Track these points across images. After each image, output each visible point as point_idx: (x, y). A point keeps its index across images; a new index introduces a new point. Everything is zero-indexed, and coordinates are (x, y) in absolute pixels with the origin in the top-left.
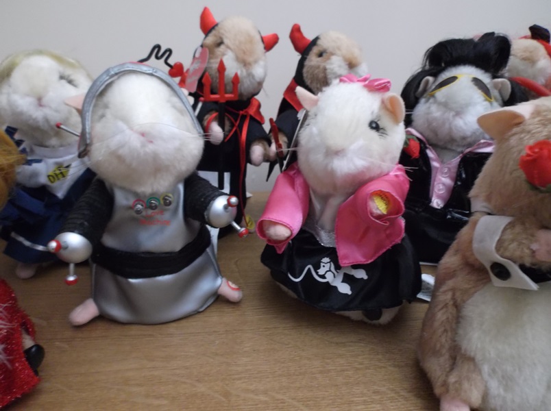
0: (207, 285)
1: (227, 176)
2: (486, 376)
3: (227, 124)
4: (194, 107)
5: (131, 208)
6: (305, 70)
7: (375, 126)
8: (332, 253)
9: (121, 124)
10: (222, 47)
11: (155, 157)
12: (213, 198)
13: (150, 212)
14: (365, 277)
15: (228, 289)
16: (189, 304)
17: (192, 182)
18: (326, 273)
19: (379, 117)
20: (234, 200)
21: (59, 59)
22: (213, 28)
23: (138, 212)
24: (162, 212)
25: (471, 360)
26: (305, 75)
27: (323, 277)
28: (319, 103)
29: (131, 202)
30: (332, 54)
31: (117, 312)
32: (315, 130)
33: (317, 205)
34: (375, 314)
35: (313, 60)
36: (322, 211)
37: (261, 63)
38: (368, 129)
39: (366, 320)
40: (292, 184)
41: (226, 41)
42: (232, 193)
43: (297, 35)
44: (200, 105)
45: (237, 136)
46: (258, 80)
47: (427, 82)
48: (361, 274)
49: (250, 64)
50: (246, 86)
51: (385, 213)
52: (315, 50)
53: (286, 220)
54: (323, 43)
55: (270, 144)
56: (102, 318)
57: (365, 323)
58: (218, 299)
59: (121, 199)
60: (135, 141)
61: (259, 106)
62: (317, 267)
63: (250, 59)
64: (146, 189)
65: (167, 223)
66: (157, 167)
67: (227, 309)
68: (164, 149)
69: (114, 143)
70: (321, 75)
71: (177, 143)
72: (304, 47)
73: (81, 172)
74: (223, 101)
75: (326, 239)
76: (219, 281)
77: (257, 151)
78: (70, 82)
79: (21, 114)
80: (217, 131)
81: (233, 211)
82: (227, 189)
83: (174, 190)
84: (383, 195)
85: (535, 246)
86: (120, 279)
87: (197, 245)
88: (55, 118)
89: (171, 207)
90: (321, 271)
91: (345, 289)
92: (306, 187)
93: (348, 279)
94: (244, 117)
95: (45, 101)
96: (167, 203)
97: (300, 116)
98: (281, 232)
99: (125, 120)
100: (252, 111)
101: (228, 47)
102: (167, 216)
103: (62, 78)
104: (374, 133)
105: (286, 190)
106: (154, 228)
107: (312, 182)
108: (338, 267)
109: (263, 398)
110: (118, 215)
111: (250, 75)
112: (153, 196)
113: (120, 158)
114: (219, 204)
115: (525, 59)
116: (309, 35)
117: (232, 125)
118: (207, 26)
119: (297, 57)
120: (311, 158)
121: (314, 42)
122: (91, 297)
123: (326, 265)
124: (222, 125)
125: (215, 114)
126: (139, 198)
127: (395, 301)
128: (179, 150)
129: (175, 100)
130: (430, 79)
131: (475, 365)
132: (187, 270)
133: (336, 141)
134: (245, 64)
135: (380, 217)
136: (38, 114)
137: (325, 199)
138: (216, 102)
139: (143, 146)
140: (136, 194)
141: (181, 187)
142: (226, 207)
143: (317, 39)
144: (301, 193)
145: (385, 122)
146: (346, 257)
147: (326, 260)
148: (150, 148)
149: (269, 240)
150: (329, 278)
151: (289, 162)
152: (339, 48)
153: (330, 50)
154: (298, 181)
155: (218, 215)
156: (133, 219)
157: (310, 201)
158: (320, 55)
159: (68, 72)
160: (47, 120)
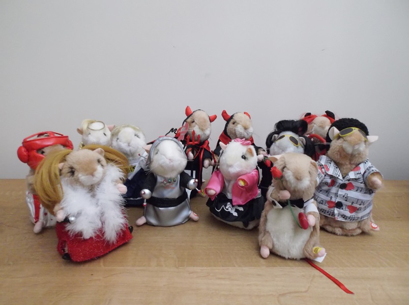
0: (186, 213)
1: (194, 172)
2: (272, 237)
3: (195, 152)
4: (184, 148)
5: (163, 182)
6: (227, 129)
7: (244, 157)
8: (231, 201)
9: (163, 156)
10: (194, 123)
11: (173, 166)
12: (190, 180)
13: (168, 184)
14: (243, 210)
15: (194, 216)
16: (179, 220)
17: (182, 174)
18: (229, 208)
19: (246, 154)
20: (197, 180)
21: (134, 129)
22: (191, 115)
23: (165, 184)
24: (172, 184)
25: (268, 232)
26: (227, 131)
27: (228, 209)
28: (227, 149)
29: (162, 181)
30: (238, 124)
31: (153, 221)
32: (224, 158)
33: (227, 184)
34: (246, 224)
35: (231, 125)
36: (228, 186)
37: (209, 129)
38: (241, 158)
39: (245, 228)
40: (218, 176)
41: (195, 121)
42: (196, 178)
43: (224, 114)
44: (186, 147)
45: (199, 156)
46: (207, 135)
47: (275, 136)
48: (241, 209)
49: (204, 130)
50: (203, 138)
51: (244, 185)
52: (232, 121)
53: (214, 188)
54: (236, 118)
55: (212, 160)
56: (147, 224)
57: (244, 229)
58: (189, 219)
59: (159, 179)
60: (168, 162)
61: (208, 143)
62: (226, 206)
63: (204, 128)
64: (168, 176)
65: (174, 188)
66: (172, 169)
67: (193, 223)
68: (176, 164)
69: (161, 162)
70: (234, 132)
71: (179, 162)
72: (228, 119)
73: (139, 170)
74: (194, 144)
75: (229, 196)
76: (190, 212)
77: (206, 162)
78: (138, 136)
79: (123, 149)
80: (191, 155)
81: (196, 184)
82: (194, 177)
83: (177, 177)
84: (243, 180)
85: (279, 195)
86: (156, 207)
87: (183, 197)
88: (133, 150)
89: (175, 183)
90: (227, 207)
91: (235, 214)
92: (223, 178)
93: (237, 211)
94: (202, 149)
95: (130, 145)
96: (175, 181)
97: (221, 152)
98: (212, 192)
99: (164, 155)
100: (205, 146)
101: (196, 124)
102: (174, 186)
103: (135, 135)
104: (243, 160)
105: (215, 178)
106: (169, 190)
107: (224, 176)
108: (233, 206)
109: (204, 248)
110: (158, 185)
111: (204, 134)
112: (170, 179)
113: (162, 166)
114: (192, 182)
115: (320, 126)
116: (230, 114)
117: (197, 152)
118: (189, 114)
119: (225, 122)
120: (223, 167)
121: (232, 117)
122: (143, 215)
123: (229, 205)
124: (193, 153)
125: (191, 149)
126: (165, 179)
127: (253, 219)
128: (180, 164)
129: (179, 147)
130: (276, 135)
131: (270, 234)
132: (179, 206)
133: (229, 162)
134: (202, 130)
135: (242, 187)
136: (127, 149)
137: (229, 181)
138: (192, 145)
139: (170, 163)
140: (165, 178)
141: (179, 176)
142: (194, 183)
143: (232, 116)
144: (221, 179)
145: (248, 156)
146: (235, 202)
147: (229, 203)
148: (172, 164)
149: (209, 196)
150: (230, 210)
151: (216, 169)
152: (241, 121)
153: (237, 122)
154: (220, 175)
155: (191, 185)
156: (162, 187)
157: (224, 183)
158: (234, 123)
159: (137, 133)
160: (130, 151)
